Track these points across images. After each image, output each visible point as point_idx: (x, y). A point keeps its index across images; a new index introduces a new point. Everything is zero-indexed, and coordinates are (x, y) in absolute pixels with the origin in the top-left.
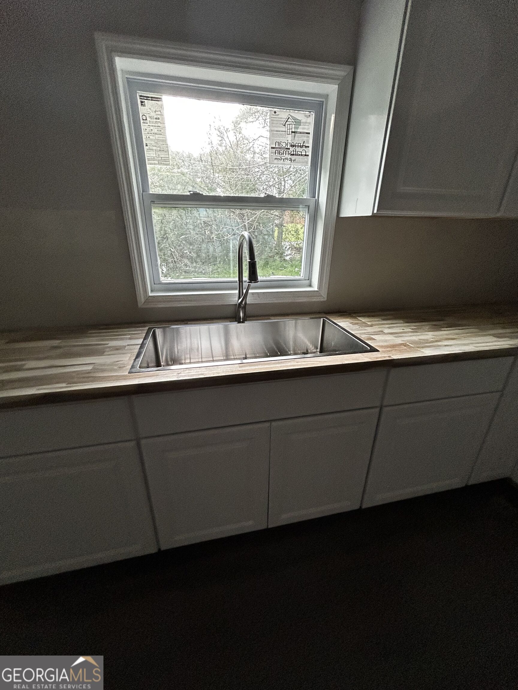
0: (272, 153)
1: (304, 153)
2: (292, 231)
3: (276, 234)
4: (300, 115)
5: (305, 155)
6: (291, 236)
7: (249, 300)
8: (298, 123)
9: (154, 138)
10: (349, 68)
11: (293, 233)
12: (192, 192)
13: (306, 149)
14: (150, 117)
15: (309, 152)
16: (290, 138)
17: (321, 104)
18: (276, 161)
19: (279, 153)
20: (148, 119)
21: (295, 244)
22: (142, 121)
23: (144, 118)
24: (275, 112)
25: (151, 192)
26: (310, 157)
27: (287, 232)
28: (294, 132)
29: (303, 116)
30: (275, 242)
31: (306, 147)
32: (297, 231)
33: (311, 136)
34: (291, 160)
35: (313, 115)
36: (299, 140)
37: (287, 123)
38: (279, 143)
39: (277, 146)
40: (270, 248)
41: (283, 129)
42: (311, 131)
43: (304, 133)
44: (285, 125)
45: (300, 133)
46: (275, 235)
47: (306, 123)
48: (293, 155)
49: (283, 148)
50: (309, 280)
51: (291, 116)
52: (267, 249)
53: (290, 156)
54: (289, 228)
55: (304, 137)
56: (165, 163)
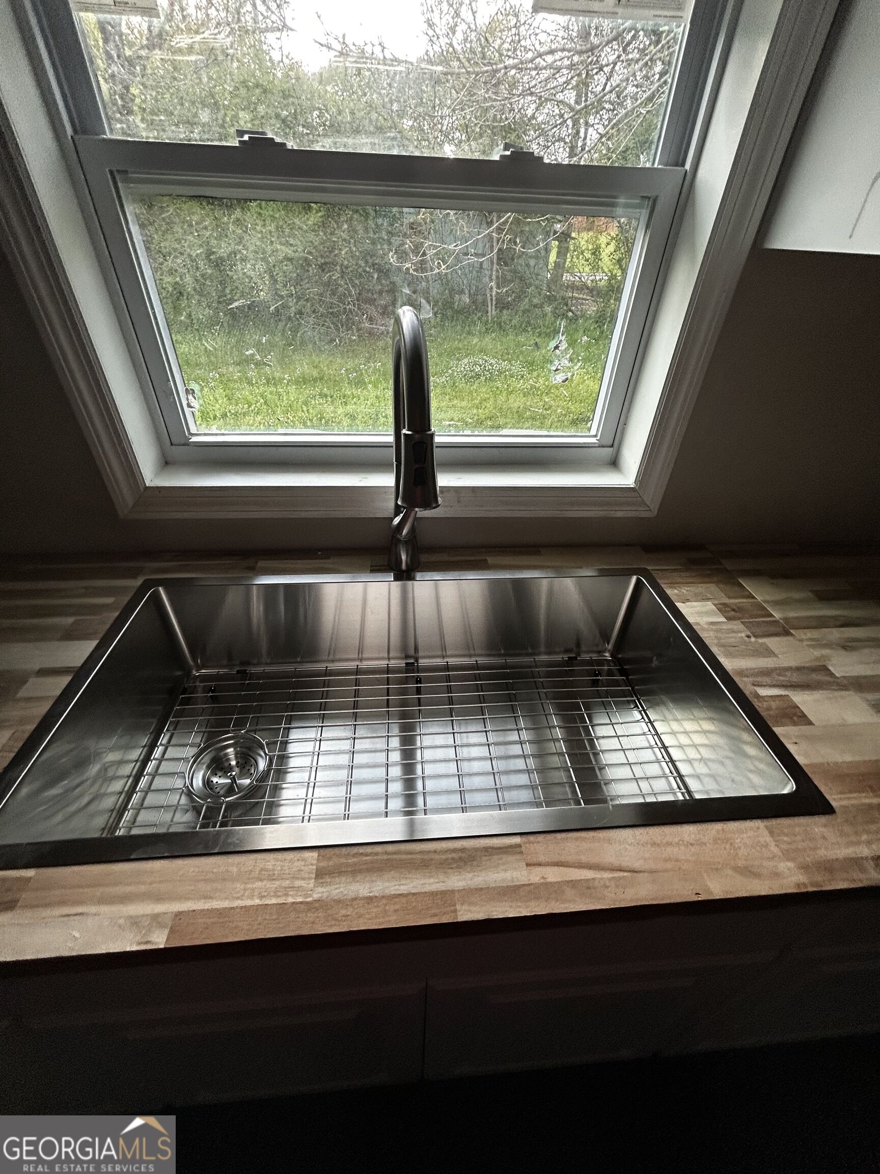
2: (586, 251)
3: (553, 257)
6: (584, 262)
11: (588, 255)
12: (246, 138)
21: (589, 281)
25: (109, 136)
27: (576, 253)
30: (549, 276)
32: (596, 252)
40: (537, 288)
46: (550, 258)
50: (612, 446)
52: (530, 290)
54: (582, 243)
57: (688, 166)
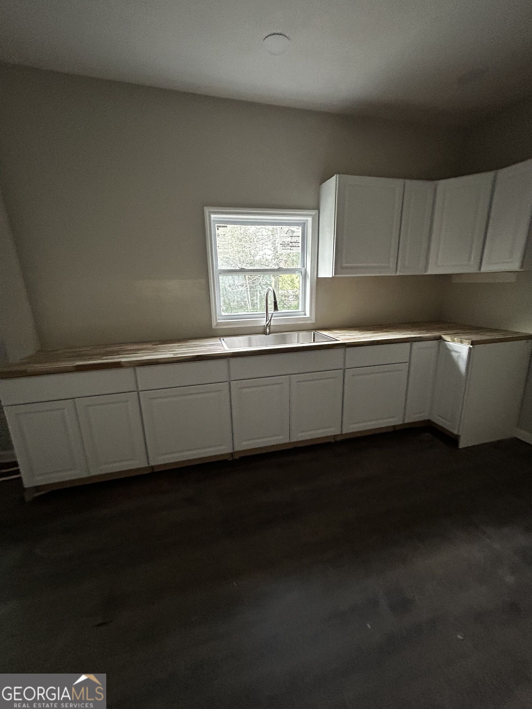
0: (281, 246)
1: (297, 246)
2: (288, 281)
4: (294, 228)
5: (298, 247)
7: (272, 323)
8: (293, 232)
9: (222, 243)
10: (317, 211)
12: (240, 268)
13: (298, 244)
14: (221, 234)
15: (300, 245)
16: (289, 239)
17: (304, 223)
18: (283, 250)
19: (284, 246)
20: (220, 235)
22: (217, 236)
23: (218, 235)
24: (281, 228)
26: (300, 247)
28: (292, 236)
29: (296, 228)
31: (298, 243)
32: (292, 281)
33: (300, 237)
34: (291, 249)
35: (301, 228)
36: (294, 239)
37: (288, 232)
38: (284, 242)
39: (283, 243)
41: (286, 235)
42: (300, 235)
43: (296, 236)
44: (286, 234)
45: (295, 236)
47: (297, 232)
48: (292, 247)
49: (286, 244)
50: (304, 311)
51: (290, 229)
53: (290, 248)
55: (297, 238)
56: (227, 254)
57: (305, 267)
